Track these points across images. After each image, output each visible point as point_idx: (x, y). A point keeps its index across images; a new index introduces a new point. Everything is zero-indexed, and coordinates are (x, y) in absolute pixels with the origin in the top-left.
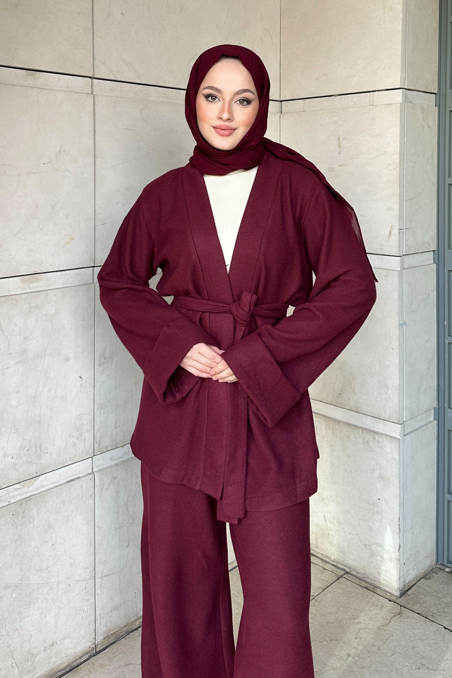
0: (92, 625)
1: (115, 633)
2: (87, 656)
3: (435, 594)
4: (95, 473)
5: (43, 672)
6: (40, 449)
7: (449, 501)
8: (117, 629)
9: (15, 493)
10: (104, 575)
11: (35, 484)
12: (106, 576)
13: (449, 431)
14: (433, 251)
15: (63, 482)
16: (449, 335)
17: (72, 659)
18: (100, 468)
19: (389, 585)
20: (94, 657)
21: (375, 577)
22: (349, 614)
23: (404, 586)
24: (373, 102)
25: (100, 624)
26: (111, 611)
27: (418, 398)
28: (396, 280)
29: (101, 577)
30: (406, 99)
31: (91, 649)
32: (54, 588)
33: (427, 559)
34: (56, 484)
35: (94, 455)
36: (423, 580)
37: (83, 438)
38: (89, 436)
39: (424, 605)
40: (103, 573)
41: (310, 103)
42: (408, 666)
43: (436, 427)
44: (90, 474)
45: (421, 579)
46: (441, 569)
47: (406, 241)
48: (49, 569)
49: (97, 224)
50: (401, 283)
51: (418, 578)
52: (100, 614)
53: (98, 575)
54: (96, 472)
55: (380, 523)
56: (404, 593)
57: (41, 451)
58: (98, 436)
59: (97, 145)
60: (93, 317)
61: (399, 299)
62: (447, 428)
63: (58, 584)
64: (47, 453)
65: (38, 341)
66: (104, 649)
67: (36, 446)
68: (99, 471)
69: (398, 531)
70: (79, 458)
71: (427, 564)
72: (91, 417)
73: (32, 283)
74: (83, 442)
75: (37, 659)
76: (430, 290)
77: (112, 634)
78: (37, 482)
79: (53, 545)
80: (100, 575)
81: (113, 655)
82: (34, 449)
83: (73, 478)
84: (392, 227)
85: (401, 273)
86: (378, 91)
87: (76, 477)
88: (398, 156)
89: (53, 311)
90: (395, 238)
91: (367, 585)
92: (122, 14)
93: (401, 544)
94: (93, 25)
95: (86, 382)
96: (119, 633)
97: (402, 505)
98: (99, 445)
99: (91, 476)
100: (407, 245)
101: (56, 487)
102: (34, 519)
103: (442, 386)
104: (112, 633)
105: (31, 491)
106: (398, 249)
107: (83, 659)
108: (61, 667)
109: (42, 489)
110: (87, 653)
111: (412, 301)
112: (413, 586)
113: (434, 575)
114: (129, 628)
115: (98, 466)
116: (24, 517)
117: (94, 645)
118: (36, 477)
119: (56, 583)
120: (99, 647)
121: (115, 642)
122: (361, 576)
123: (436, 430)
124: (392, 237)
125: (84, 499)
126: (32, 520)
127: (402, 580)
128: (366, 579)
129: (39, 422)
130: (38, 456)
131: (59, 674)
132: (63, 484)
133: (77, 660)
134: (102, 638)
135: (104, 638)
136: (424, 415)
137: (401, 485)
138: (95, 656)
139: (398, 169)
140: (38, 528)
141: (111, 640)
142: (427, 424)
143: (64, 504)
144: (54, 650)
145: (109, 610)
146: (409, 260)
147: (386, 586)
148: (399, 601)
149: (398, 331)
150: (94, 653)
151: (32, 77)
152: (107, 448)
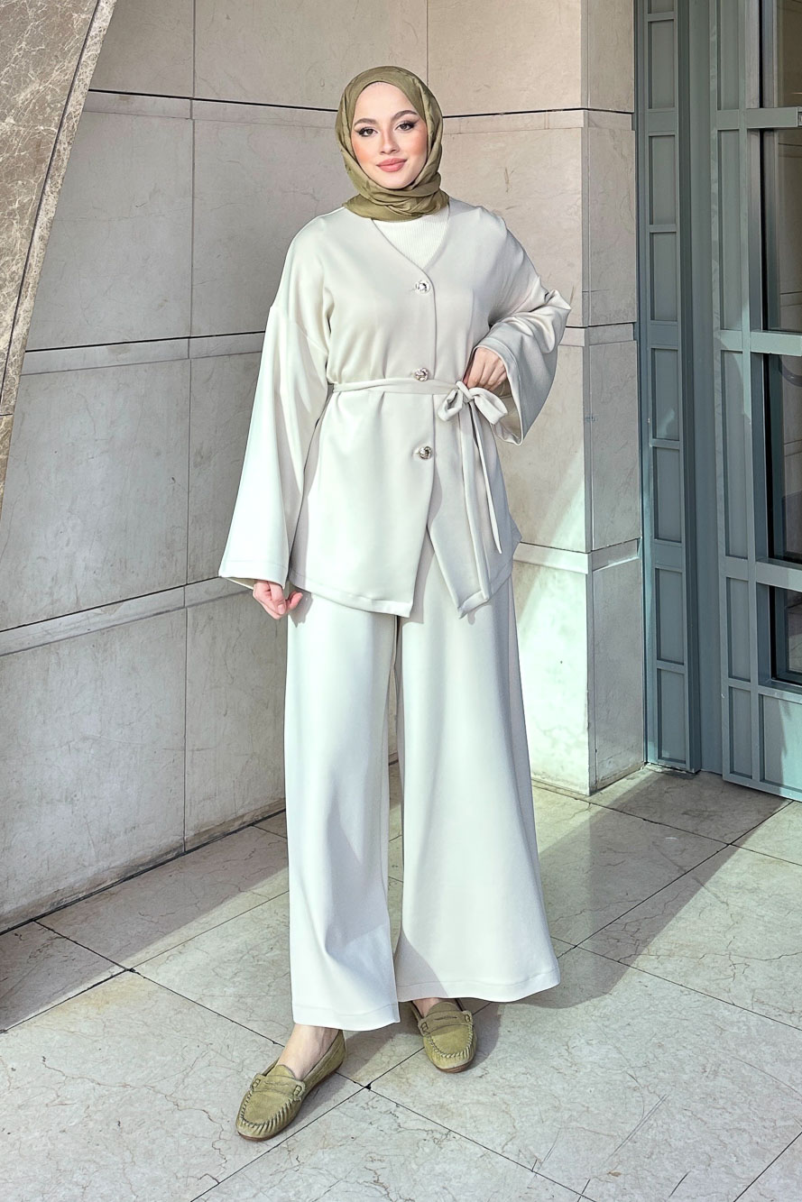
0: (181, 813)
1: (207, 831)
2: (175, 853)
4: (188, 609)
6: (126, 566)
7: (659, 670)
8: (212, 827)
9: (97, 619)
10: (195, 748)
11: (118, 611)
12: (198, 750)
13: (657, 570)
14: (633, 323)
15: (149, 614)
16: (654, 437)
18: (193, 602)
19: (575, 782)
20: (182, 857)
23: (596, 781)
25: (191, 813)
26: (204, 800)
27: (612, 522)
28: (579, 359)
29: (193, 751)
30: (589, 121)
31: (178, 845)
32: (137, 752)
34: (142, 615)
35: (187, 584)
36: (624, 780)
37: (175, 558)
38: (181, 557)
40: (194, 745)
41: (468, 122)
43: (642, 568)
44: (179, 608)
45: (622, 778)
46: (650, 770)
47: (593, 308)
48: (132, 725)
49: (194, 283)
50: (586, 364)
51: (618, 777)
52: (191, 800)
53: (189, 746)
54: (189, 606)
56: (595, 791)
57: (126, 568)
58: (192, 558)
59: (195, 182)
60: (188, 403)
61: (583, 385)
62: (655, 566)
63: (142, 748)
64: (133, 572)
65: (126, 427)
66: (195, 849)
67: (121, 561)
68: (193, 605)
69: (587, 703)
70: (168, 586)
71: (630, 760)
72: (185, 532)
73: (120, 354)
74: (174, 564)
75: (115, 842)
76: (629, 375)
77: (204, 832)
78: (121, 608)
79: (137, 694)
80: (191, 748)
83: (162, 610)
84: (573, 289)
85: (586, 350)
86: (555, 110)
87: (164, 610)
88: (581, 196)
90: (577, 303)
93: (591, 721)
95: (179, 485)
96: (213, 833)
97: (592, 666)
98: (193, 571)
99: (182, 610)
100: (594, 313)
101: (141, 619)
102: (116, 656)
104: (204, 830)
105: (114, 620)
106: (581, 317)
107: (169, 856)
108: (143, 860)
109: (126, 620)
110: (175, 850)
112: (609, 784)
113: (640, 775)
114: (224, 829)
115: (191, 600)
116: (105, 651)
117: (182, 841)
118: (119, 602)
119: (140, 746)
120: (189, 844)
121: (207, 844)
125: (175, 640)
126: (114, 656)
129: (125, 531)
130: (123, 574)
132: (149, 617)
133: (162, 855)
134: (192, 833)
135: (195, 835)
136: (622, 547)
137: (590, 639)
138: (183, 855)
139: (581, 213)
140: (121, 668)
141: (204, 839)
143: (151, 642)
144: (135, 836)
145: (201, 798)
146: (598, 334)
149: (582, 427)
150: (181, 852)
152: (202, 577)
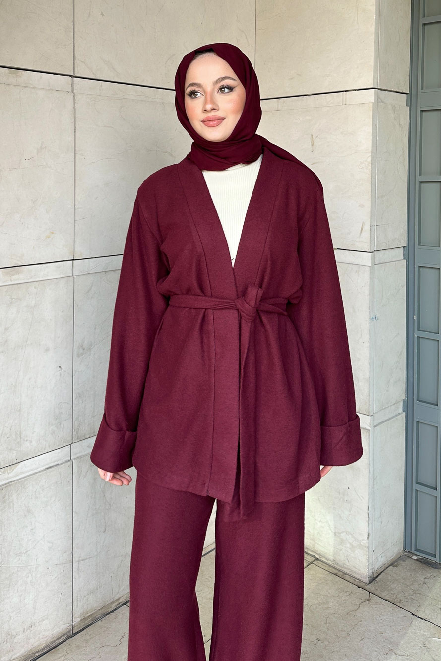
0: (70, 608)
1: (91, 615)
2: (64, 638)
3: (403, 581)
4: (73, 461)
5: (21, 652)
6: (20, 437)
7: (417, 491)
8: (94, 612)
10: (81, 559)
11: (15, 470)
12: (83, 560)
13: (418, 422)
14: (403, 247)
15: (42, 468)
16: (418, 330)
17: (50, 640)
18: (78, 455)
19: (358, 571)
20: (71, 639)
21: (344, 564)
22: (319, 599)
23: (373, 572)
24: (346, 101)
25: (77, 606)
26: (88, 594)
27: (387, 391)
28: (367, 275)
30: (378, 99)
31: (68, 630)
32: (33, 571)
33: (395, 547)
34: (36, 471)
35: (72, 443)
36: (391, 567)
37: (62, 426)
38: (67, 425)
39: (392, 592)
40: (80, 557)
41: (284, 102)
42: (376, 651)
43: (405, 419)
44: (69, 461)
45: (389, 566)
46: (409, 557)
47: (377, 237)
48: (28, 553)
49: (76, 219)
50: (371, 279)
51: (387, 566)
52: (77, 596)
53: (76, 559)
54: (74, 459)
55: (350, 511)
56: (372, 580)
57: (21, 438)
58: (76, 424)
59: (77, 142)
60: (72, 309)
61: (369, 294)
62: (415, 420)
63: (37, 568)
64: (27, 441)
65: (18, 332)
66: (81, 631)
67: (16, 434)
68: (78, 457)
69: (367, 519)
70: (58, 446)
71: (395, 552)
72: (70, 406)
73: (13, 275)
74: (61, 430)
75: (16, 640)
76: (400, 285)
77: (89, 616)
78: (17, 468)
79: (32, 529)
80: (77, 559)
81: (89, 637)
82: (14, 437)
83: (52, 464)
84: (363, 224)
85: (372, 268)
86: (351, 90)
87: (55, 463)
88: (370, 154)
89: (33, 303)
90: (366, 234)
91: (336, 572)
92: (102, 14)
93: (370, 532)
94: (74, 25)
95: (65, 372)
96: (95, 615)
97: (372, 494)
98: (77, 433)
99: (69, 463)
100: (377, 241)
101: (35, 473)
102: (14, 504)
103: (411, 379)
104: (89, 614)
105: (11, 478)
106: (369, 245)
107: (60, 640)
108: (39, 648)
109: (22, 476)
110: (65, 634)
111: (383, 296)
112: (381, 573)
113: (401, 562)
114: (105, 611)
115: (76, 454)
116: (5, 502)
117: (71, 627)
118: (16, 463)
119: (35, 566)
120: (76, 628)
121: (91, 624)
122: (330, 563)
123: (405, 422)
124: (364, 234)
125: (63, 485)
126: (12, 505)
127: (370, 567)
128: (335, 565)
129: (20, 410)
130: (18, 443)
131: (37, 654)
132: (42, 471)
133: (55, 641)
134: (79, 620)
135: (81, 620)
136: (393, 407)
137: (370, 475)
138: (72, 637)
139: (370, 167)
140: (18, 512)
141: (87, 623)
142: (397, 415)
143: (43, 490)
144: (32, 632)
145: (86, 593)
146: (380, 256)
147: (355, 572)
148: (367, 587)
149: (368, 325)
150: (71, 634)
151: (14, 75)
152: (84, 436)
